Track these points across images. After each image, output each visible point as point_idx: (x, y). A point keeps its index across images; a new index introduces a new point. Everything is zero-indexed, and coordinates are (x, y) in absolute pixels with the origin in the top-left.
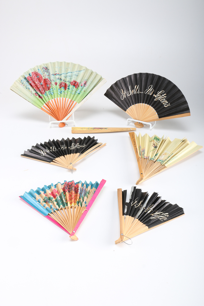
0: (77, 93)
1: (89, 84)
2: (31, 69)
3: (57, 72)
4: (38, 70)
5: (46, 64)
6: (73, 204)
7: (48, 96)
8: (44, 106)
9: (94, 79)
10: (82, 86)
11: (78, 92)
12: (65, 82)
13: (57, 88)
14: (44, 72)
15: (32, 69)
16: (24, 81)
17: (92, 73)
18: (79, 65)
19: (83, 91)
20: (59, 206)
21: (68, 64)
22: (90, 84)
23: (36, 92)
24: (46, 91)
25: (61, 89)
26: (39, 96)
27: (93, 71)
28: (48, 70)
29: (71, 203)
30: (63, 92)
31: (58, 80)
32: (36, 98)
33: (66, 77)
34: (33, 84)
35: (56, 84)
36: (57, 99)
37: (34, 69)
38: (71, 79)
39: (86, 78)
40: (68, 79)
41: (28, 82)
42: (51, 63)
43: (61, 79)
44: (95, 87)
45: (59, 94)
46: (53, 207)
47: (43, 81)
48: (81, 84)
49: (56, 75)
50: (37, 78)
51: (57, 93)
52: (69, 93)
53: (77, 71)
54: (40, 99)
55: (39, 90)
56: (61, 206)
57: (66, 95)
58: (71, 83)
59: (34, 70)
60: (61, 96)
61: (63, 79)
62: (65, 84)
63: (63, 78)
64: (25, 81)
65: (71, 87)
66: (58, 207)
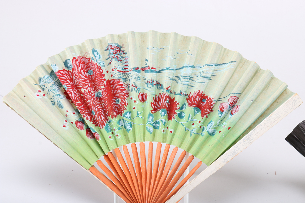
0: (205, 133)
1: (246, 108)
2: (72, 49)
3: (150, 64)
4: (94, 51)
5: (118, 36)
7: (116, 132)
8: (99, 162)
9: (261, 93)
10: (222, 110)
11: (209, 128)
12: (172, 96)
13: (144, 109)
14: (109, 61)
15: (76, 49)
16: (47, 80)
17: (257, 72)
18: (219, 46)
19: (223, 129)
21: (186, 39)
22: (250, 107)
23: (81, 118)
24: (110, 118)
25: (157, 116)
26: (89, 131)
27: (261, 68)
28: (123, 55)
30: (161, 126)
31: (150, 86)
32: (80, 134)
33: (175, 79)
34: (72, 94)
35: (143, 98)
36: (142, 145)
37: (81, 48)
38: (190, 86)
39: (236, 89)
40: (180, 87)
41: (60, 85)
42: (133, 33)
43: (159, 85)
44: (262, 116)
45: (149, 131)
47: (103, 87)
48: (219, 103)
49: (147, 72)
50: (87, 74)
51: (145, 127)
52: (181, 129)
53: (210, 65)
54: (90, 140)
55: (90, 114)
57: (169, 135)
58: (189, 98)
59: (81, 52)
60: (154, 136)
61: (165, 86)
62: (172, 101)
63: (166, 82)
64: (51, 82)
65: (189, 110)
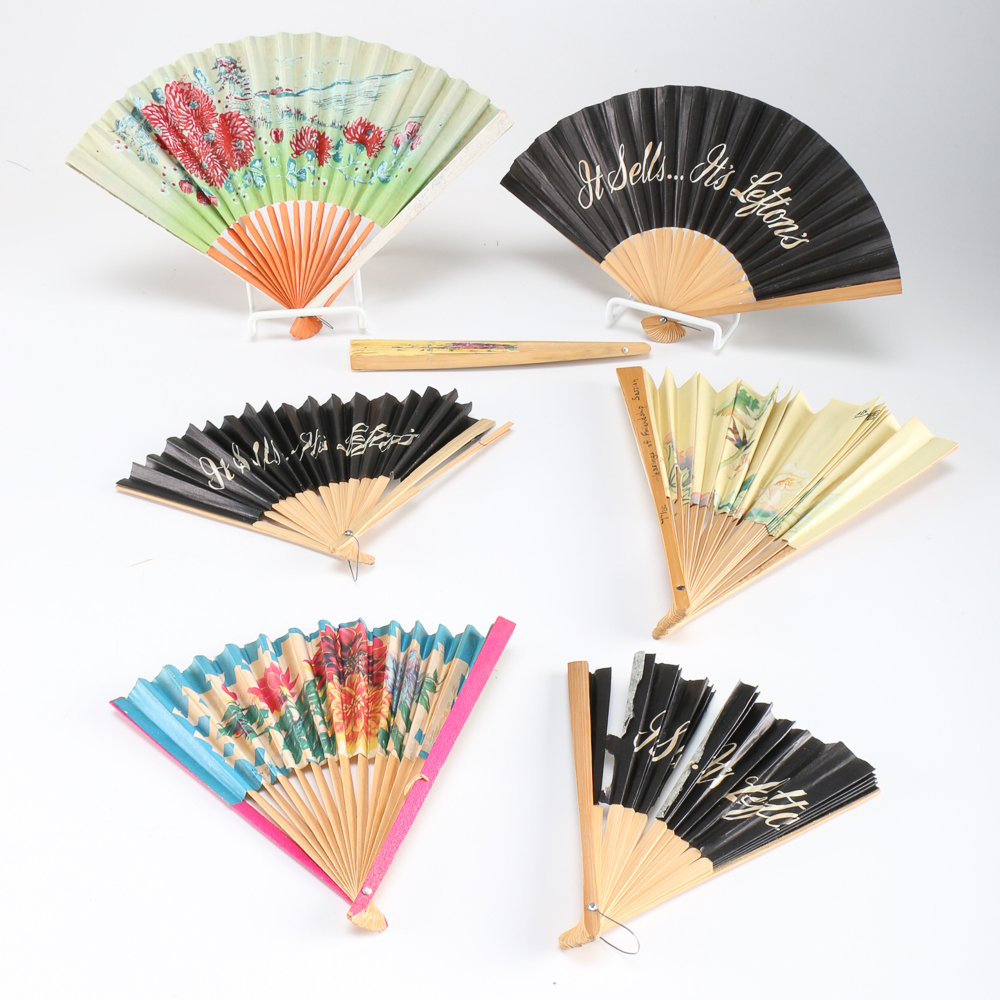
0: (374, 180)
1: (432, 138)
2: (161, 71)
3: (283, 84)
4: (195, 72)
5: (230, 45)
6: (360, 748)
7: (242, 192)
8: (222, 241)
9: (453, 113)
10: (397, 145)
11: (380, 173)
12: (321, 129)
13: (280, 154)
14: (220, 85)
15: (167, 70)
16: (129, 123)
17: (444, 83)
18: (384, 49)
19: (401, 171)
20: (297, 757)
21: (334, 41)
22: (438, 136)
23: (186, 176)
24: (231, 170)
25: (301, 162)
26: (201, 194)
27: (450, 76)
28: (240, 73)
29: (352, 739)
30: (309, 176)
31: (286, 117)
32: (187, 201)
33: (322, 104)
34: (170, 140)
35: (278, 136)
36: (283, 208)
37: (175, 69)
38: (346, 112)
39: (415, 110)
40: (332, 114)
41: (149, 129)
42: (253, 39)
43: (299, 114)
44: (457, 147)
45: (292, 185)
46: (267, 759)
47: (215, 125)
48: (392, 134)
49: (280, 96)
50: (189, 108)
51: (284, 180)
52: (338, 177)
53: (373, 78)
54: (204, 208)
55: (200, 168)
56: (307, 754)
57: (322, 189)
58: (347, 131)
59: (177, 75)
60: (299, 193)
61: (309, 116)
62: (321, 137)
63: (309, 110)
64: (136, 125)
65: (348, 149)
66: (290, 763)
